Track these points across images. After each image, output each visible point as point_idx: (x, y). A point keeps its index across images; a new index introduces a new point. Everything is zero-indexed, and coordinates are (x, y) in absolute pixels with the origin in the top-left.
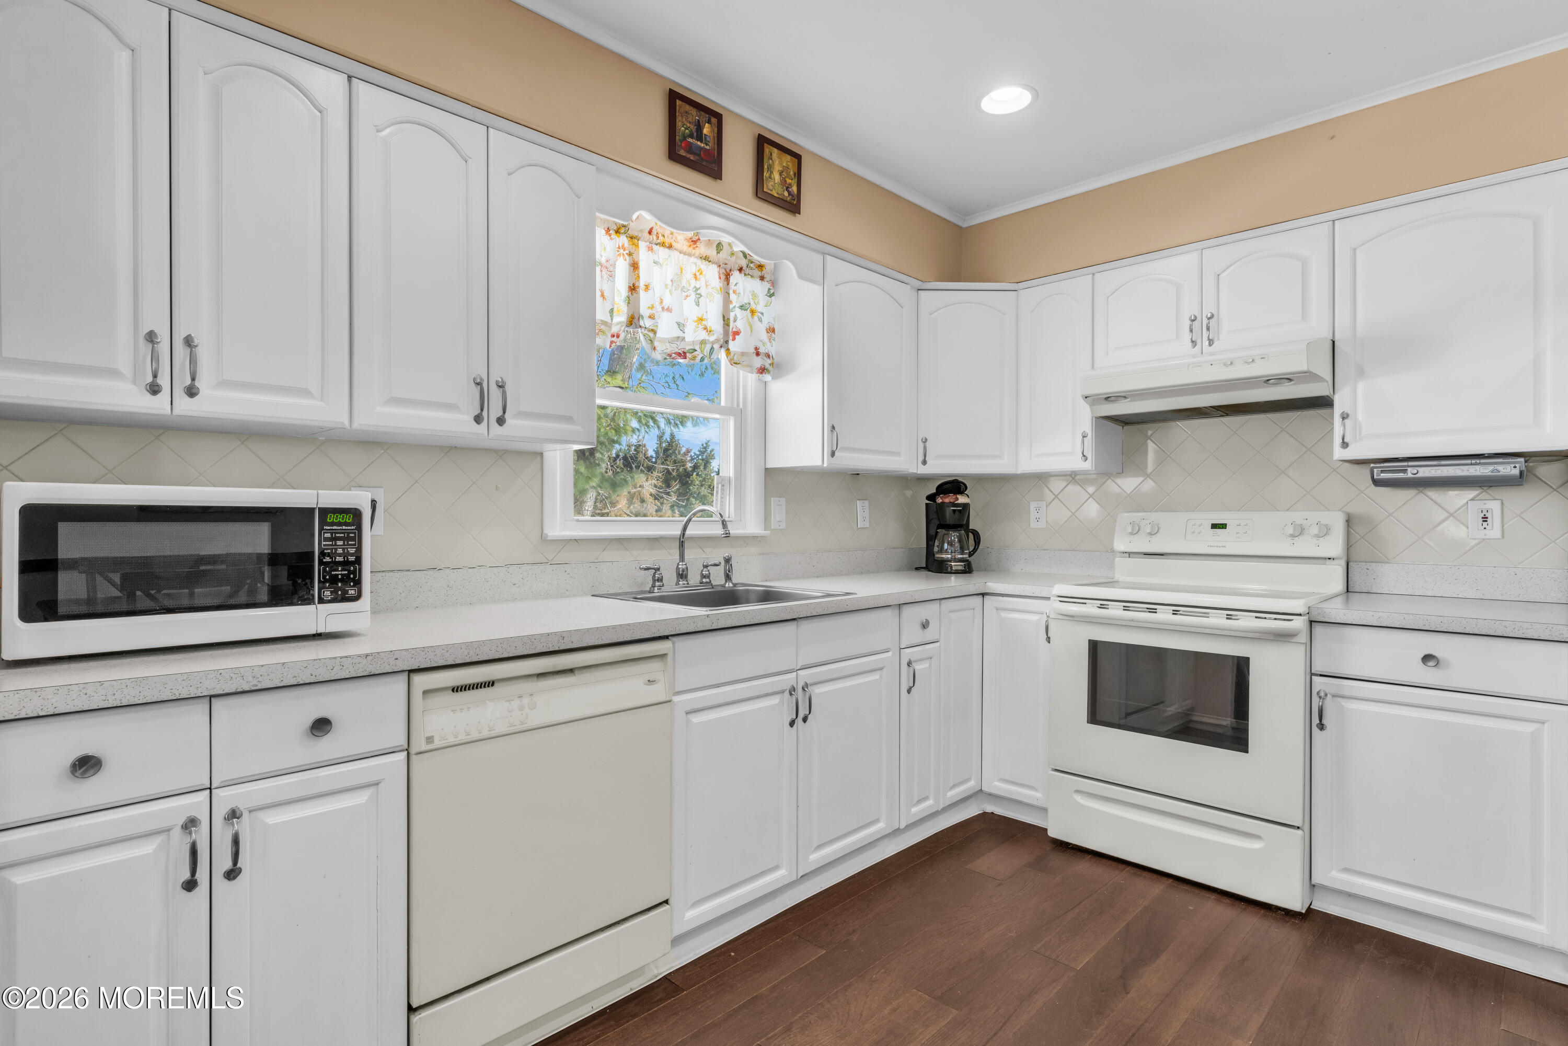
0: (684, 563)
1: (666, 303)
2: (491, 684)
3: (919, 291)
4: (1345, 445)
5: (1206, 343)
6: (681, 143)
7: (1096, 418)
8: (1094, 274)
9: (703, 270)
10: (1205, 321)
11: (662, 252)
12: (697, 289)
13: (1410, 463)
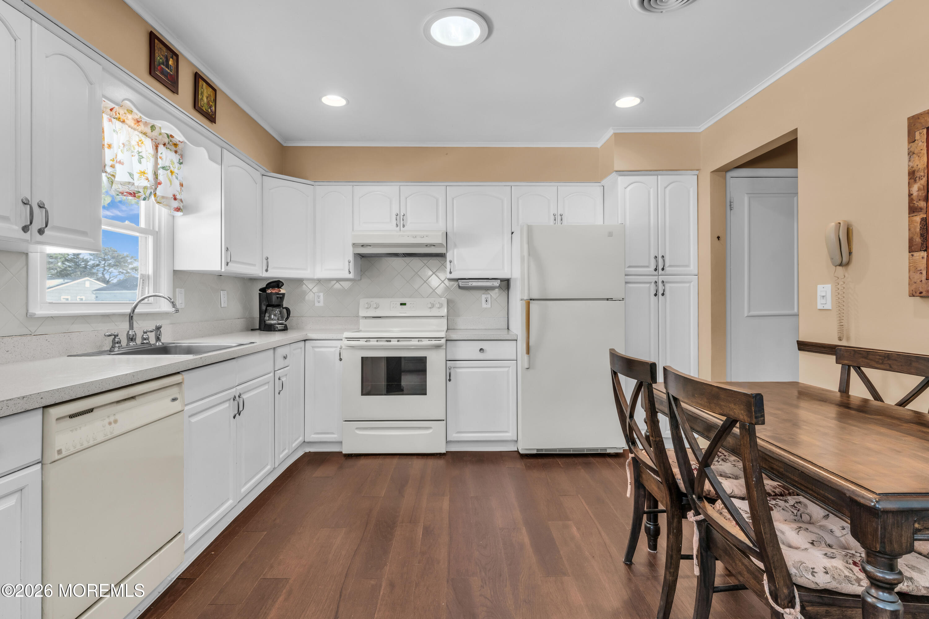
0: (133, 331)
1: (119, 158)
2: (91, 410)
3: (263, 176)
4: (451, 273)
5: (402, 226)
6: (158, 66)
7: (354, 254)
8: (353, 186)
9: (143, 141)
10: (402, 217)
11: (118, 124)
12: (139, 153)
13: (470, 281)
